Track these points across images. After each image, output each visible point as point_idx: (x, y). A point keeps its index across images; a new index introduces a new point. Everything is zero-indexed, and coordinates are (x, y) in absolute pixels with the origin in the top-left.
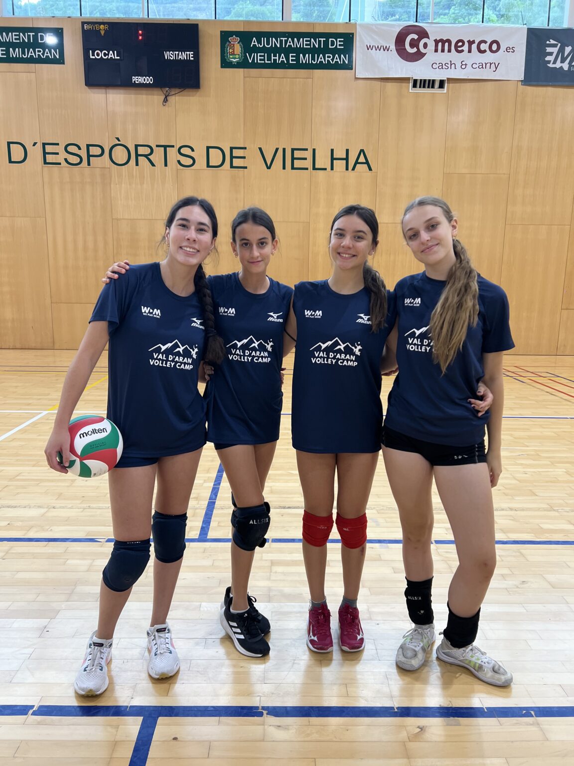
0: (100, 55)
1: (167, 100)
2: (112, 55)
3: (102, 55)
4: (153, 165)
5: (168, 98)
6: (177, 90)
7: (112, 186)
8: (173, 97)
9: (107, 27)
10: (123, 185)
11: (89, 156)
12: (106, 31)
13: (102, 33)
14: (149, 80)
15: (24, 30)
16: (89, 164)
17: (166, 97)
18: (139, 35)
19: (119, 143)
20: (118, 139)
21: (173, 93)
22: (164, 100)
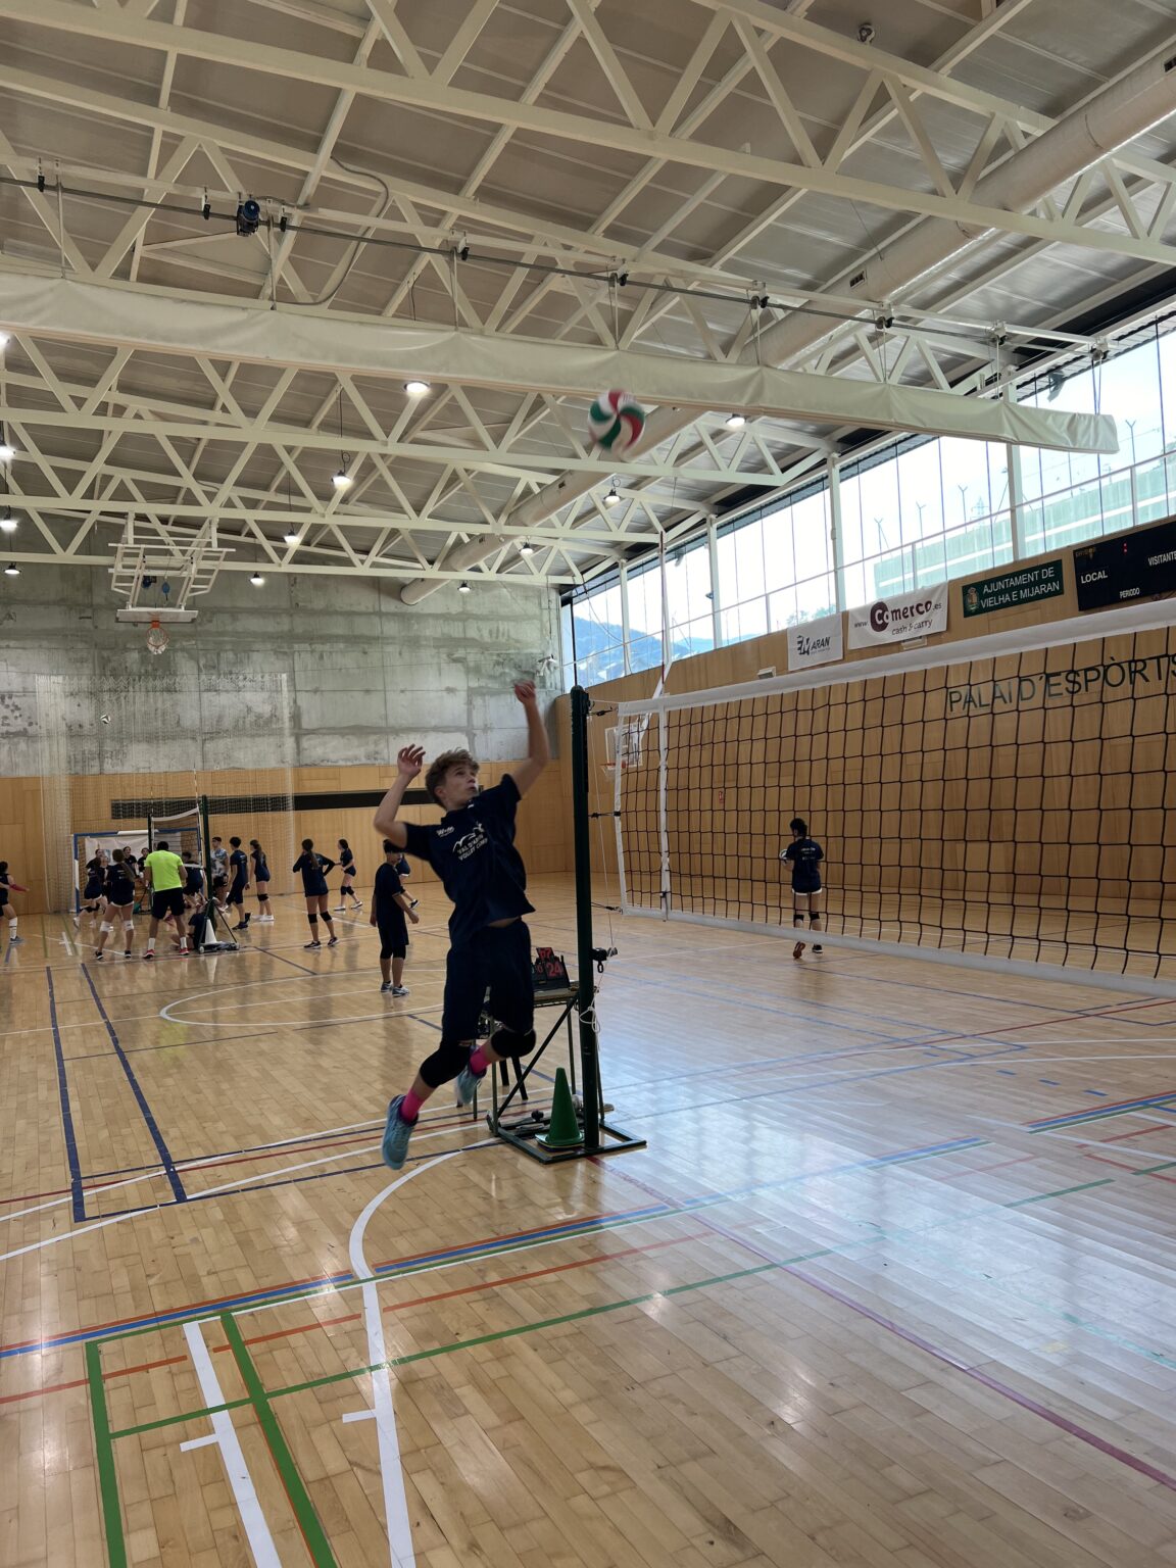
0: (1090, 578)
2: (1102, 575)
3: (1092, 578)
4: (1147, 680)
9: (1094, 549)
11: (1087, 681)
12: (1094, 553)
13: (1091, 556)
14: (1135, 591)
15: (1030, 571)
16: (1087, 690)
18: (1123, 548)
19: (1112, 662)
20: (1112, 659)
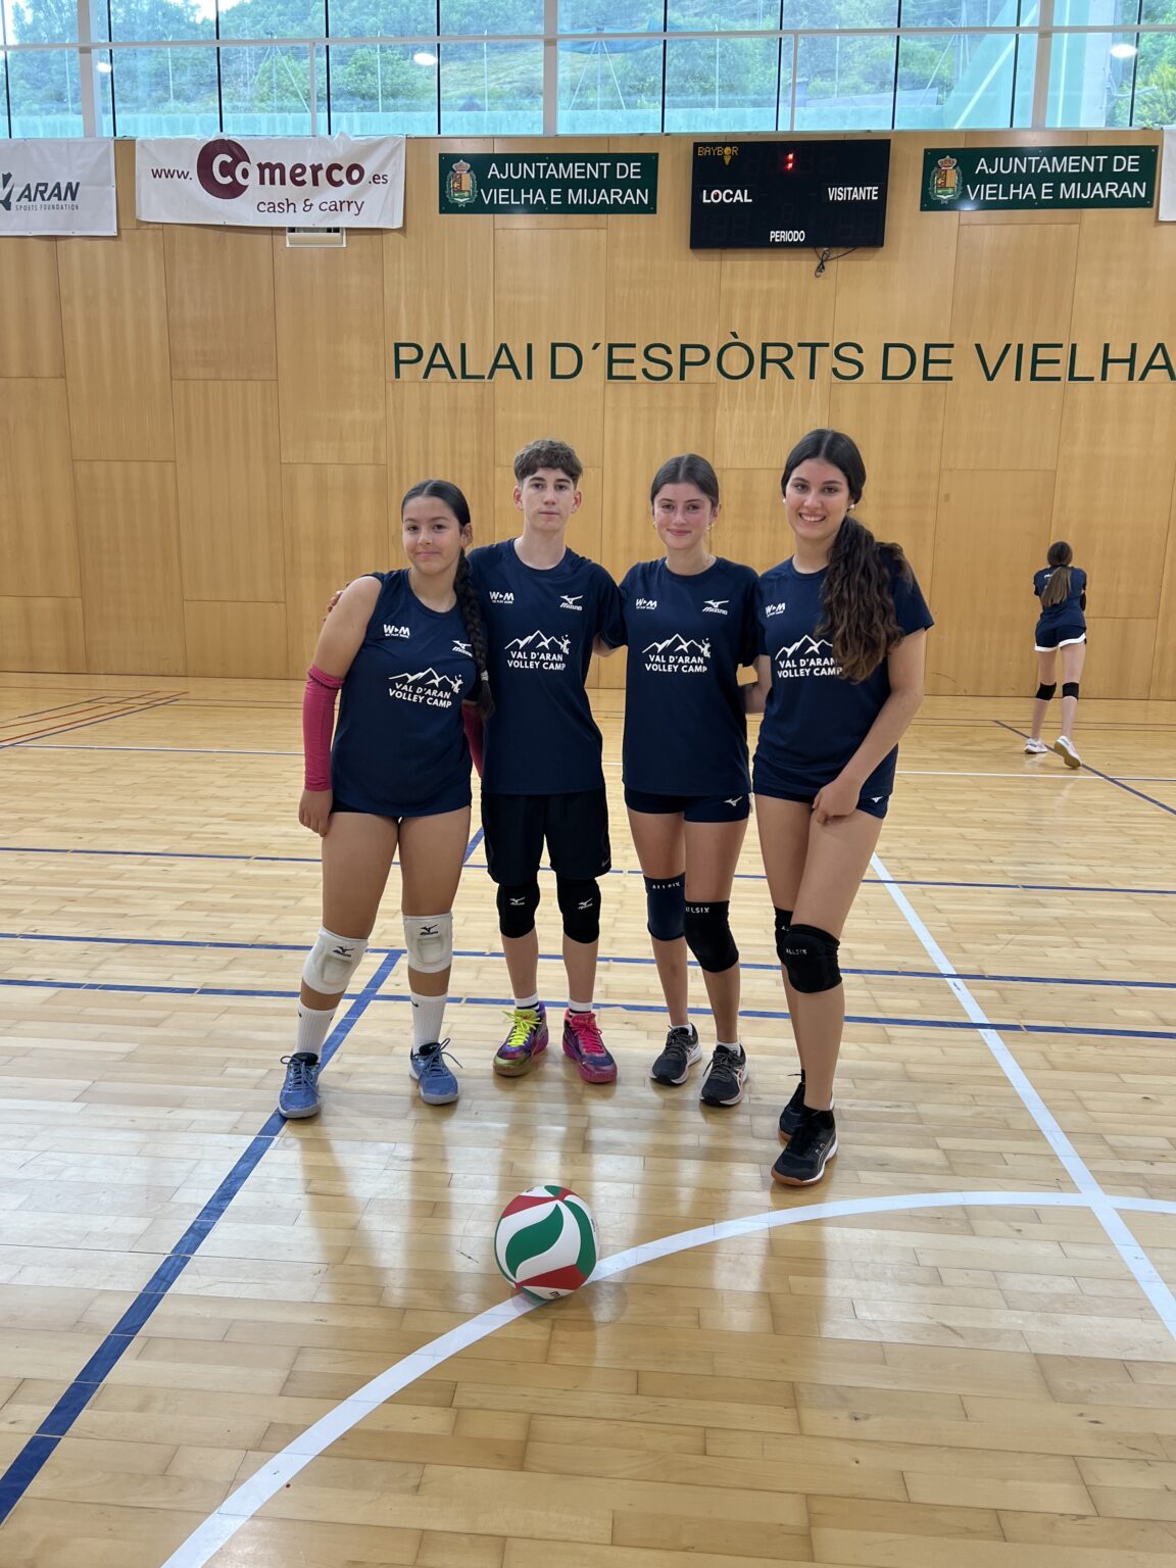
0: (719, 196)
1: (823, 268)
2: (741, 197)
3: (722, 196)
4: (790, 376)
5: (825, 264)
6: (842, 251)
7: (718, 413)
8: (834, 263)
9: (735, 150)
10: (737, 412)
11: (684, 364)
12: (733, 157)
13: (727, 160)
14: (798, 236)
15: (596, 159)
16: (682, 377)
17: (822, 263)
18: (787, 161)
19: (734, 340)
20: (734, 335)
21: (834, 255)
22: (819, 267)
